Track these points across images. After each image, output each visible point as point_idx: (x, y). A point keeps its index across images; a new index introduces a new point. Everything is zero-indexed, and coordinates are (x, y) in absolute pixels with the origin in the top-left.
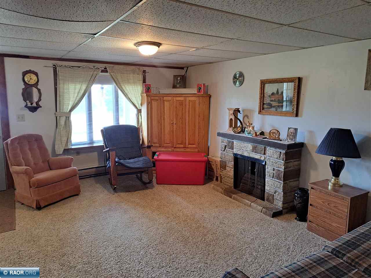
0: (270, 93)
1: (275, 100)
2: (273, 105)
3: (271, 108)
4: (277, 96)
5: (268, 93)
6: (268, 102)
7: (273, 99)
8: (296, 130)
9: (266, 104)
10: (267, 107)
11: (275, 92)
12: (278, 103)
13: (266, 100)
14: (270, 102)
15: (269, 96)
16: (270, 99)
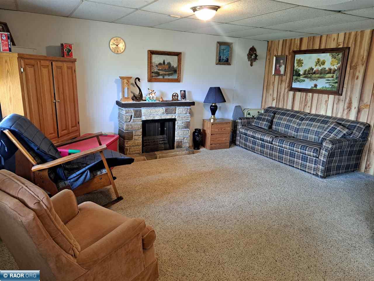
0: (157, 63)
1: (162, 69)
2: (160, 73)
3: (159, 76)
4: (163, 66)
5: (156, 63)
6: (155, 71)
7: (161, 68)
8: (185, 91)
9: (154, 73)
10: (155, 75)
11: (162, 63)
12: (165, 72)
13: (154, 69)
14: (158, 71)
15: (157, 66)
16: (157, 68)
